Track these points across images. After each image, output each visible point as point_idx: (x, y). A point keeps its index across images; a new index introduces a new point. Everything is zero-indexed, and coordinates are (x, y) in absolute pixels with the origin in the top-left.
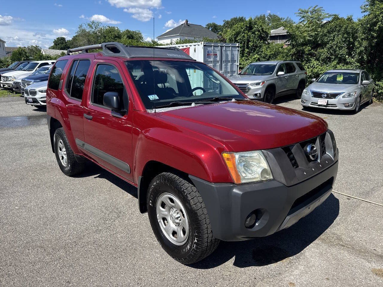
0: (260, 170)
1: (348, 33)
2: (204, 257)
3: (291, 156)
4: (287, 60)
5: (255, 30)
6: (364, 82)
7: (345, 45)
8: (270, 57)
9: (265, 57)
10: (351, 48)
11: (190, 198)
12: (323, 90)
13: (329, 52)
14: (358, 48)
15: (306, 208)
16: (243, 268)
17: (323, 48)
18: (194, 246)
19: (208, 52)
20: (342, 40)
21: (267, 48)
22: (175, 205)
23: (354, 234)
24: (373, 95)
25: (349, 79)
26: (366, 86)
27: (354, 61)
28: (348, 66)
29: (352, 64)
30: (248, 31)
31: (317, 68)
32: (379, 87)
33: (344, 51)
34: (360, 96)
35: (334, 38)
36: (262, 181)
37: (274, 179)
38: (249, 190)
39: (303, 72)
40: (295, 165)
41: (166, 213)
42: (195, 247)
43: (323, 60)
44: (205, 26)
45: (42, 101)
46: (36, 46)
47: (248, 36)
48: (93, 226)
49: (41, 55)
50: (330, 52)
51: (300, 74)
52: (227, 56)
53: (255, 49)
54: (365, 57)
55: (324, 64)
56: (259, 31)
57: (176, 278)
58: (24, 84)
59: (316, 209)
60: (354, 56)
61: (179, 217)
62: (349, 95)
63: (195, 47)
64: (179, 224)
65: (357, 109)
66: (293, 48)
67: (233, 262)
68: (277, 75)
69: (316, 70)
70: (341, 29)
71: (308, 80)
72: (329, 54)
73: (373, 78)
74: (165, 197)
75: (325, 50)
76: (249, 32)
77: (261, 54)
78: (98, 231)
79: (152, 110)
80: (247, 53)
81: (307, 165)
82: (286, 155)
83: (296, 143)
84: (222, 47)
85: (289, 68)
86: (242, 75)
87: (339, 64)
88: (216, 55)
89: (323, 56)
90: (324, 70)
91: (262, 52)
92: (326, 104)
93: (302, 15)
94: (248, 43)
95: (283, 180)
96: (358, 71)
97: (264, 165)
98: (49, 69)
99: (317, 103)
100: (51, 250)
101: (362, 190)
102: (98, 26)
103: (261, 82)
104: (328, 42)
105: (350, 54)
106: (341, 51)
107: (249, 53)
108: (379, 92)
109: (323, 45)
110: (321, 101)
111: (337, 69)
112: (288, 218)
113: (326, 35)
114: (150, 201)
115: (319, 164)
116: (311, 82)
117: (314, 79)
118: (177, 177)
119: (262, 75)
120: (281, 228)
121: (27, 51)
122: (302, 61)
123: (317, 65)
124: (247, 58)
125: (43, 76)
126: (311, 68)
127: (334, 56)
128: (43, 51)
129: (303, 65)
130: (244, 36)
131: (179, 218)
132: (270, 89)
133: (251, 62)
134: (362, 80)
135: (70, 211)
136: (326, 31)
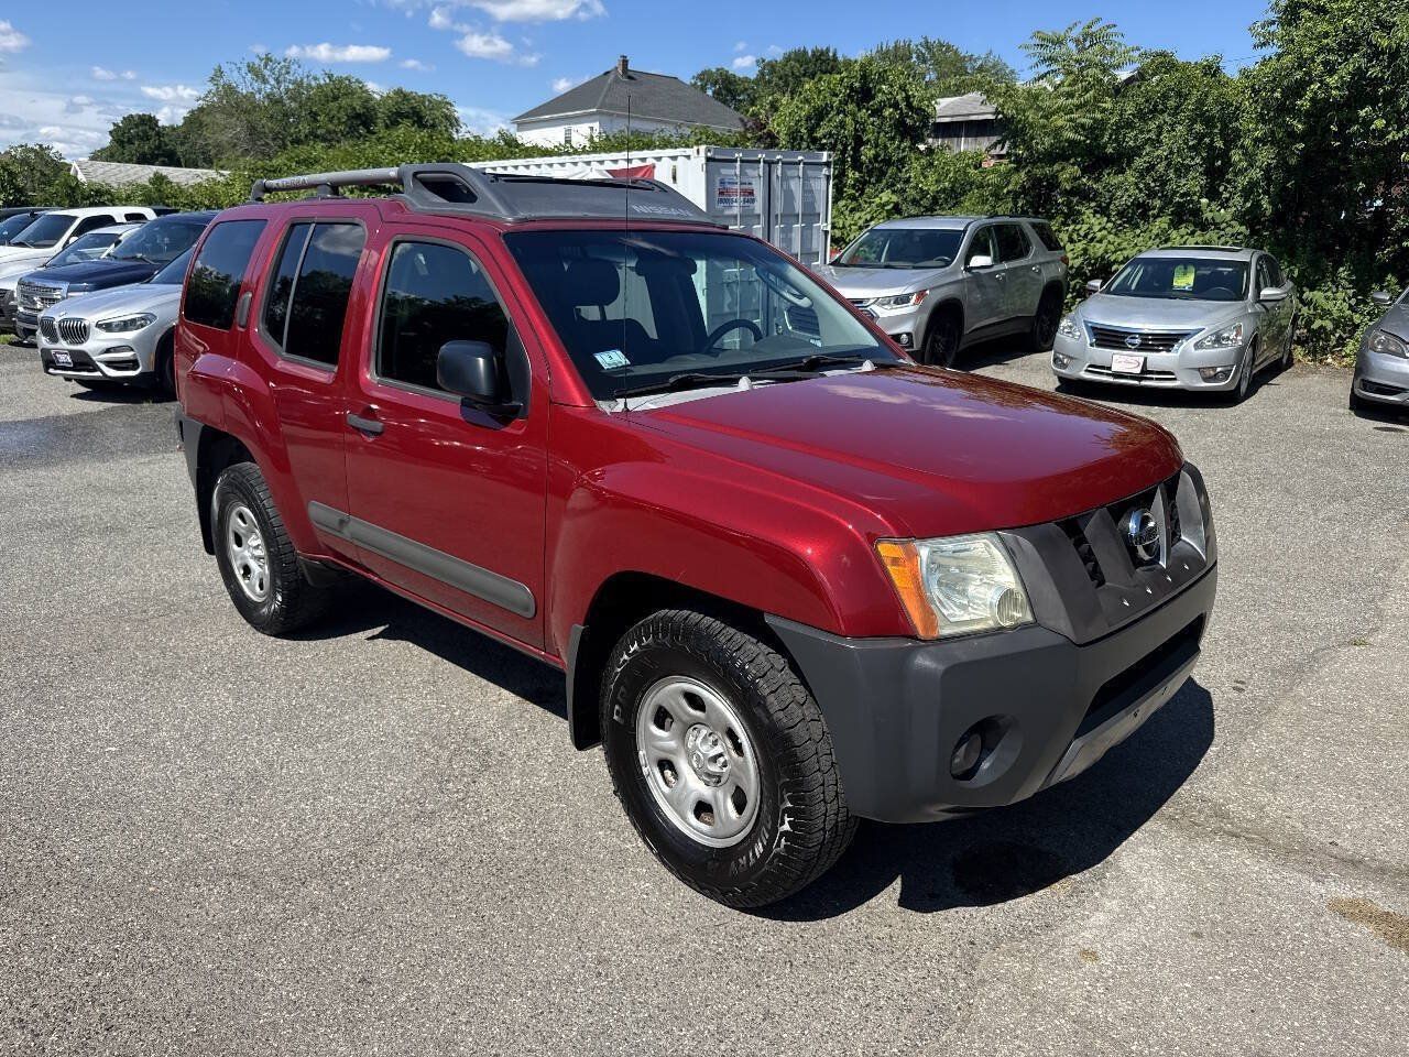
0: (993, 596)
1: (1208, 121)
2: (810, 880)
3: (1084, 547)
4: (996, 215)
5: (880, 103)
6: (1267, 292)
7: (1198, 160)
8: (935, 200)
9: (918, 202)
10: (1216, 173)
11: (768, 691)
12: (1129, 321)
13: (1141, 186)
14: (1242, 172)
15: (1127, 714)
16: (929, 915)
17: (1122, 171)
18: (778, 845)
19: (722, 183)
20: (1186, 144)
21: (924, 168)
22: (708, 717)
23: (1264, 797)
24: (1295, 338)
25: (1217, 284)
26: (1273, 308)
27: (1229, 217)
28: (1207, 236)
29: (1223, 230)
30: (858, 105)
31: (1100, 241)
32: (1315, 309)
33: (1193, 183)
34: (1255, 343)
35: (1160, 134)
36: (1003, 628)
37: (1036, 623)
38: (964, 658)
39: (1055, 258)
40: (1097, 576)
41: (673, 744)
42: (782, 846)
43: (1121, 214)
44: (688, 80)
45: (110, 364)
46: (41, 146)
47: (857, 122)
48: (402, 800)
49: (73, 184)
50: (1147, 186)
51: (1043, 263)
52: (789, 195)
53: (882, 170)
54: (1265, 204)
55: (1125, 228)
56: (896, 106)
57: (719, 953)
58: (27, 297)
59: (1156, 717)
60: (1228, 200)
61: (721, 755)
62: (1218, 339)
63: (674, 163)
64: (719, 777)
65: (1243, 388)
66: (1017, 170)
67: (898, 895)
68: (968, 270)
69: (1098, 249)
70: (1182, 105)
71: (1072, 283)
72: (1141, 191)
73: (1292, 279)
74: (670, 691)
75: (1130, 176)
76: (859, 110)
77: (905, 191)
78: (425, 817)
79: (612, 403)
80: (853, 186)
81: (1131, 576)
82: (1068, 544)
83: (1097, 508)
84: (769, 164)
85: (1007, 243)
86: (846, 266)
87: (1177, 228)
88: (749, 194)
89: (1123, 200)
90: (1125, 249)
91: (907, 181)
92: (1138, 371)
93: (1047, 53)
94: (856, 150)
95: (1064, 625)
96: (1243, 256)
97: (1006, 577)
98: (120, 241)
99: (1109, 368)
100: (277, 885)
101: (1277, 662)
102: (288, 73)
103: (912, 294)
104: (1138, 147)
105: (1213, 194)
106: (1183, 181)
107: (861, 186)
108: (1315, 326)
109: (1121, 160)
110: (1123, 359)
111: (1169, 244)
112: (1077, 744)
113: (1129, 125)
114: (617, 707)
115: (1163, 572)
116: (1084, 294)
117: (1097, 283)
118: (718, 625)
119: (914, 268)
120: (1055, 780)
121: (15, 168)
122: (1051, 217)
123: (1100, 230)
124: (854, 204)
125: (103, 267)
126: (1080, 241)
127: (1159, 198)
128: (78, 168)
129: (1054, 228)
130: (842, 125)
131: (721, 760)
132: (945, 317)
133: (868, 217)
134: (1258, 288)
135: (309, 754)
136: (1130, 109)
